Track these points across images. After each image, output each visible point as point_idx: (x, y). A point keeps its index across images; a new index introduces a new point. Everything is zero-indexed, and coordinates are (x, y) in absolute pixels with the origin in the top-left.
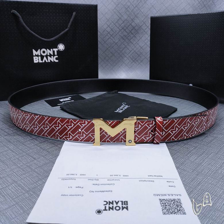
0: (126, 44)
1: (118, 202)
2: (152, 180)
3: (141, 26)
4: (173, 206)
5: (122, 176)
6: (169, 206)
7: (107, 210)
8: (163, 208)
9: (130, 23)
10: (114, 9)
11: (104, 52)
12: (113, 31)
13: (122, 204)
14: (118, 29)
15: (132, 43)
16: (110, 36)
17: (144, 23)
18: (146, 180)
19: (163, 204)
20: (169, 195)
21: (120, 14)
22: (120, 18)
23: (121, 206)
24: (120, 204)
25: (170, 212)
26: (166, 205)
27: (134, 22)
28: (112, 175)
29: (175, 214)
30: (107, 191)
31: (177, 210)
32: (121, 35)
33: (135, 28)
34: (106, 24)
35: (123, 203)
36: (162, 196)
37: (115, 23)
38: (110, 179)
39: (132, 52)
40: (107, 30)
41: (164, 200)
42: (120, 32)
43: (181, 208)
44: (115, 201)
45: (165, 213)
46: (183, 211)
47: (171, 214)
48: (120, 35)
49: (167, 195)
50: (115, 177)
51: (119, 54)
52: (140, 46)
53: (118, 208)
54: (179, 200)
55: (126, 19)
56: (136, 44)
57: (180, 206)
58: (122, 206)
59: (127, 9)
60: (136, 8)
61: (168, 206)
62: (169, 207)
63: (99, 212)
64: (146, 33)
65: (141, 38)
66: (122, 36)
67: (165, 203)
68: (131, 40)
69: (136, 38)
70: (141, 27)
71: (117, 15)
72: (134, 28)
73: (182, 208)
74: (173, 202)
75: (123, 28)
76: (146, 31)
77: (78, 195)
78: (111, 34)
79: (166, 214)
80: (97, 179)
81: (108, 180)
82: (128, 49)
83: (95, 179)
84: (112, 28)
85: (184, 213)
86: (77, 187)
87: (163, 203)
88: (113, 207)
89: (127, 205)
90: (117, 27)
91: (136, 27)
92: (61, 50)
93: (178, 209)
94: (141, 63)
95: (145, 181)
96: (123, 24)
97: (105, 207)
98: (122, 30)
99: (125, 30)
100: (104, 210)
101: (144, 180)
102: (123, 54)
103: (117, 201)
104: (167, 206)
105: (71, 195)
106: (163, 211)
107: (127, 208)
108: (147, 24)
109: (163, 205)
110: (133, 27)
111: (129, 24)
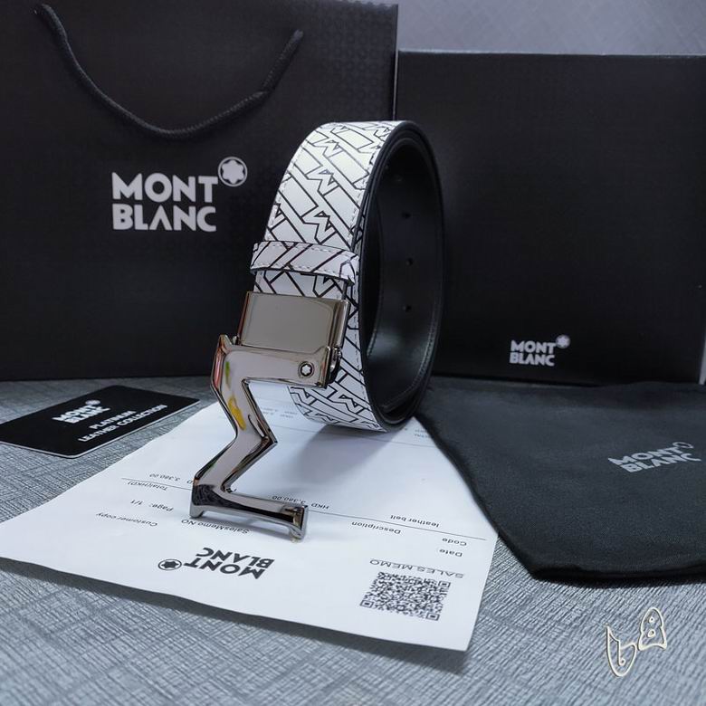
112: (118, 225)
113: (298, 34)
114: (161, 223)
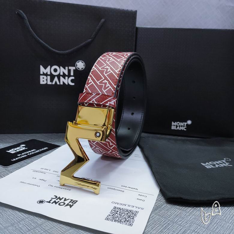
112: (42, 83)
113: (103, 20)
114: (56, 82)
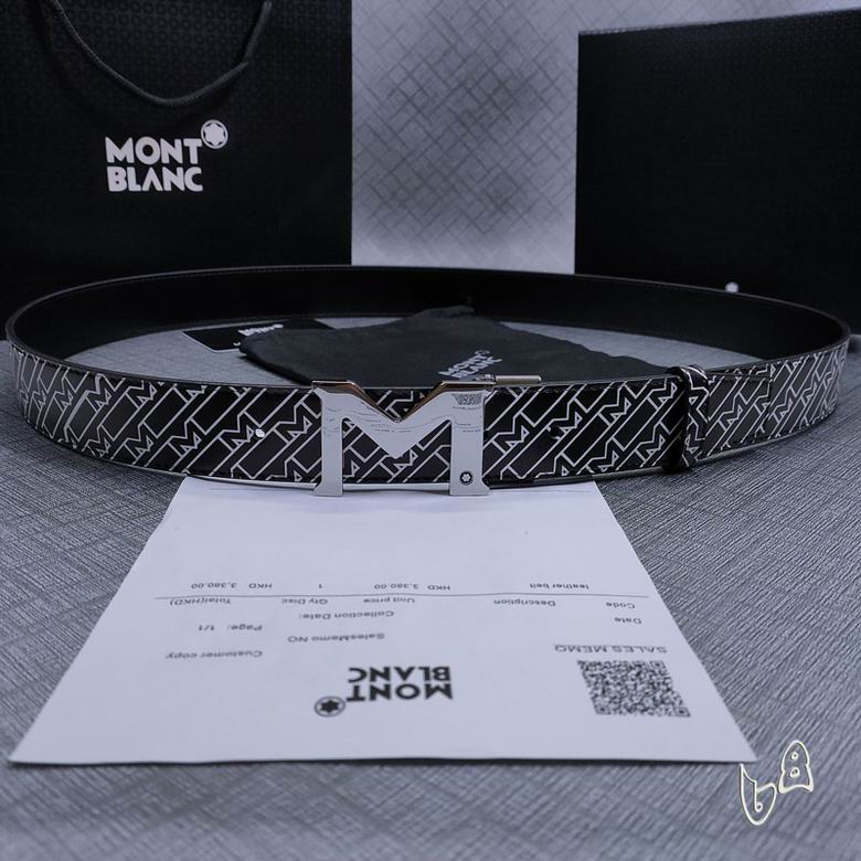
0: (472, 145)
1: (411, 670)
2: (547, 599)
3: (530, 78)
4: (635, 685)
5: (423, 589)
6: (619, 684)
7: (362, 699)
8: (595, 692)
9: (490, 65)
10: (430, 13)
11: (390, 173)
12: (426, 94)
13: (427, 677)
14: (444, 88)
15: (495, 141)
16: (413, 110)
17: (540, 68)
18: (523, 598)
19: (594, 679)
20: (617, 648)
21: (453, 30)
22: (453, 47)
23: (421, 684)
24: (417, 678)
25: (625, 706)
26: (607, 683)
27: (504, 63)
28: (384, 586)
29: (646, 713)
30: (361, 637)
31: (654, 699)
32: (454, 109)
33: (508, 85)
34: (402, 67)
35: (432, 674)
36: (591, 651)
37: (432, 62)
38: (375, 598)
39: (494, 174)
40: (402, 88)
41: (599, 664)
42: (453, 99)
43: (670, 693)
44: (398, 669)
45: (603, 710)
46: (677, 703)
47: (628, 714)
48: (450, 110)
49: (609, 649)
50: (397, 590)
51: (446, 179)
52: (523, 153)
53: (408, 692)
54: (658, 665)
55: (476, 50)
56: (508, 142)
57: (663, 687)
58: (428, 682)
59: (476, 14)
60: (512, 12)
61: (615, 686)
62: (619, 688)
63: (330, 706)
64: (546, 104)
65: (527, 123)
66: (459, 111)
67: (604, 677)
68: (492, 131)
69: (511, 123)
70: (527, 81)
71: (443, 36)
72: (502, 84)
73: (673, 693)
74: (634, 672)
75: (461, 85)
76: (546, 96)
77: (241, 653)
78: (419, 102)
79: (609, 713)
80: (318, 599)
81: (366, 601)
82: (479, 161)
83: (312, 600)
84: (421, 82)
85: (682, 712)
86: (234, 627)
87: (593, 676)
88: (388, 687)
89: (448, 678)
90: (440, 77)
91: (511, 81)
92: (216, 146)
93: (658, 695)
94: (525, 217)
95: (518, 601)
96: (462, 70)
97: (356, 689)
98: (460, 92)
99: (469, 91)
100: (349, 700)
101: (514, 598)
102: (463, 182)
103: (404, 669)
104: (611, 687)
105: (210, 655)
106: (594, 701)
107: (447, 691)
108: (549, 72)
109: (596, 683)
110: (499, 81)
111: (485, 70)
